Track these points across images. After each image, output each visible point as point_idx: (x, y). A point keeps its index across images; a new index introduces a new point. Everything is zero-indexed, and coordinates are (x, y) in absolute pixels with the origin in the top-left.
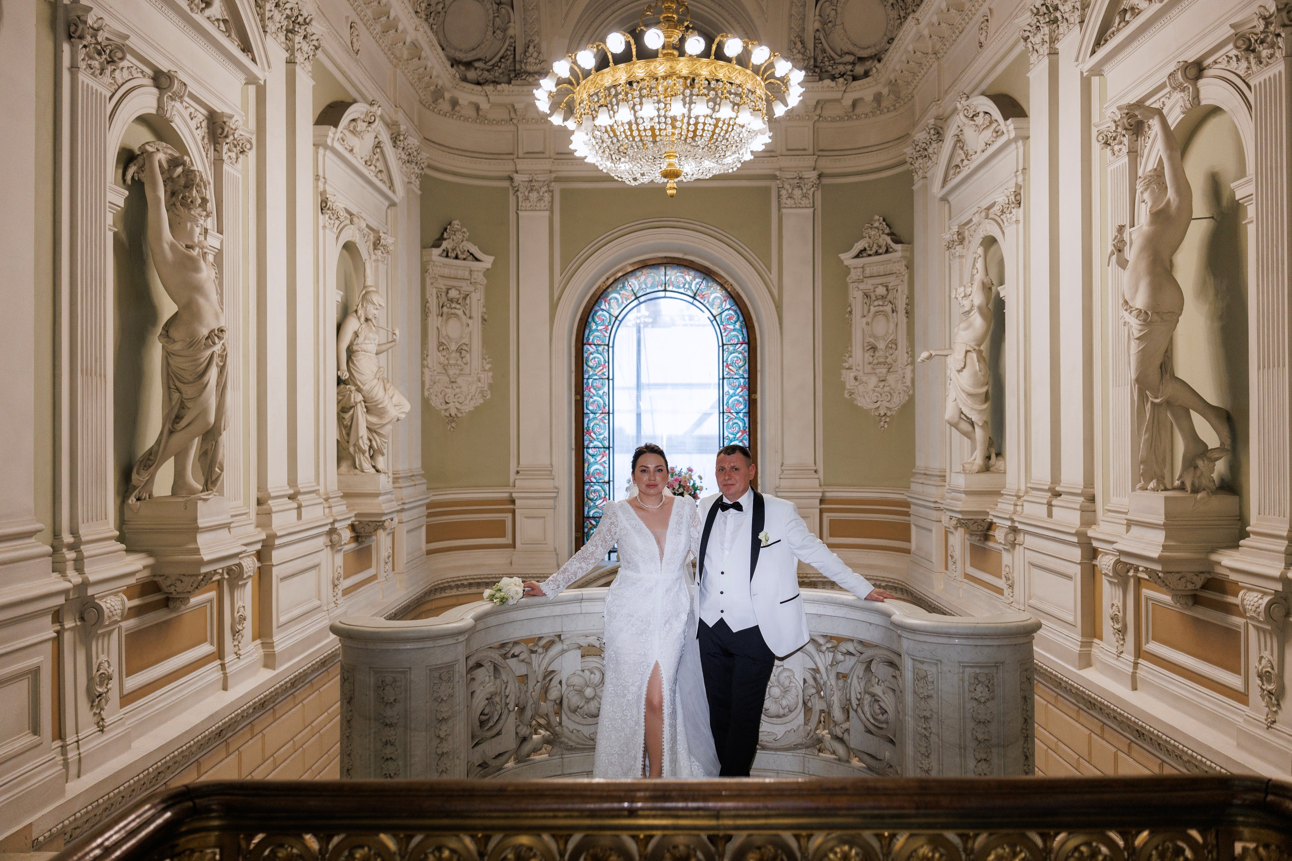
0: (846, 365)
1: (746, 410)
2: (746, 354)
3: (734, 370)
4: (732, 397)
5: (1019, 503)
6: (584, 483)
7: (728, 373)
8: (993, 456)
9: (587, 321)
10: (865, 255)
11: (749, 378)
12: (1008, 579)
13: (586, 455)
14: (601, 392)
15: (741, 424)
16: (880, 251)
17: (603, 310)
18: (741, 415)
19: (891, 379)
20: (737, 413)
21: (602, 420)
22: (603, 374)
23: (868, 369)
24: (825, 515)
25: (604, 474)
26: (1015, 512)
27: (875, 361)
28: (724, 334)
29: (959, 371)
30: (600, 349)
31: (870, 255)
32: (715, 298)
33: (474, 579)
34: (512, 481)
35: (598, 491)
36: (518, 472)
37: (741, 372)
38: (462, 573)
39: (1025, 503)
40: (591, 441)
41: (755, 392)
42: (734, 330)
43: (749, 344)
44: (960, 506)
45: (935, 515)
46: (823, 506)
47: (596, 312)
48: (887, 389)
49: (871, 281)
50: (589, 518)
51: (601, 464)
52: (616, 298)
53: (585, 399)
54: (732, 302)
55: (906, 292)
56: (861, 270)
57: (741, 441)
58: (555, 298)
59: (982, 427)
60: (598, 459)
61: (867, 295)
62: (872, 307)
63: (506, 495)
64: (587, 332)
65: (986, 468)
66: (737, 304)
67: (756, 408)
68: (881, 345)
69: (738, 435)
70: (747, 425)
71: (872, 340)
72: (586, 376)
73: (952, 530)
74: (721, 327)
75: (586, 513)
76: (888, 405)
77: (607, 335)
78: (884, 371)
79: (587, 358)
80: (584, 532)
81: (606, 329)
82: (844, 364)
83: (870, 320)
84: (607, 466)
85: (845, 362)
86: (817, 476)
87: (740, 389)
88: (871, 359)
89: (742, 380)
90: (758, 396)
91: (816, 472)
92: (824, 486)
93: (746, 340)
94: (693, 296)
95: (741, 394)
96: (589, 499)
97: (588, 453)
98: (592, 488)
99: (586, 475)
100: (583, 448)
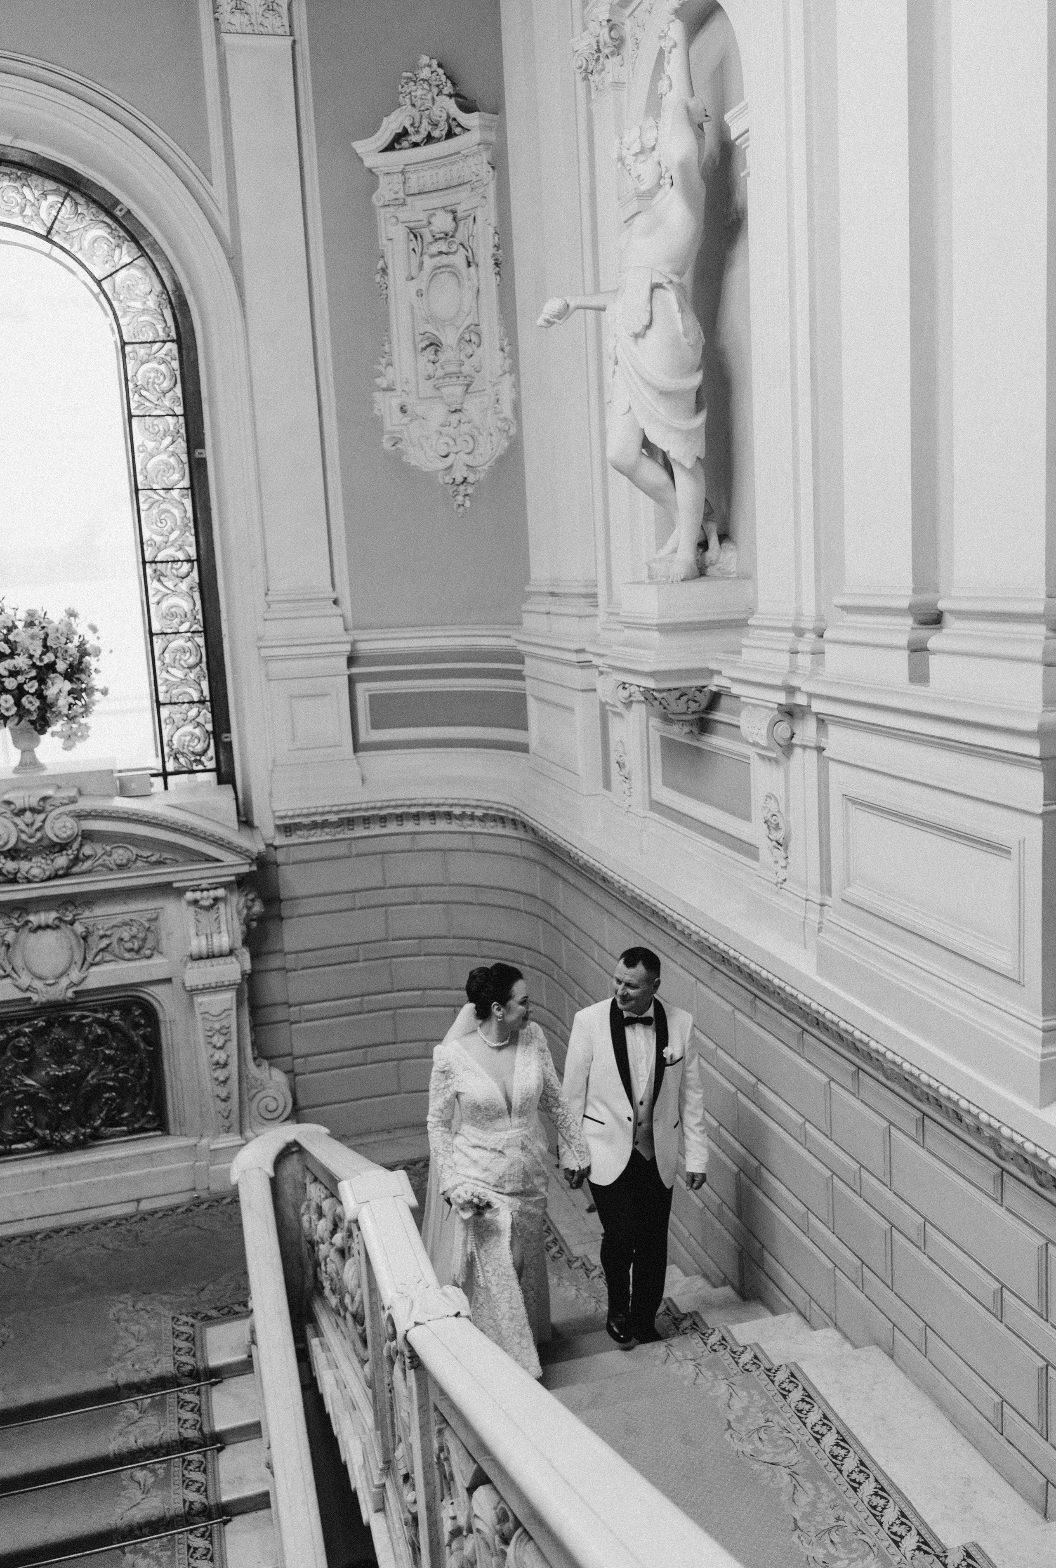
0: (382, 382)
1: (186, 483)
2: (175, 365)
3: (153, 398)
4: (150, 456)
5: (801, 647)
7: (140, 405)
8: (714, 541)
10: (405, 144)
11: (184, 415)
12: (771, 825)
15: (177, 513)
16: (436, 134)
18: (176, 493)
19: (472, 407)
20: (168, 490)
23: (426, 388)
24: (360, 687)
26: (793, 670)
27: (440, 373)
28: (123, 321)
29: (637, 336)
31: (416, 145)
32: (95, 241)
37: (167, 403)
39: (828, 648)
41: (202, 445)
42: (144, 311)
43: (178, 341)
44: (649, 661)
45: (579, 678)
46: (355, 670)
48: (464, 428)
49: (421, 204)
54: (136, 253)
55: (493, 220)
56: (399, 178)
57: (181, 548)
59: (691, 472)
61: (414, 233)
62: (426, 258)
65: (701, 571)
66: (146, 256)
67: (206, 477)
68: (449, 338)
69: (172, 537)
70: (190, 515)
71: (429, 328)
73: (621, 709)
74: (115, 304)
76: (469, 460)
78: (459, 390)
82: (378, 381)
83: (423, 286)
85: (380, 375)
86: (336, 610)
87: (169, 440)
88: (430, 366)
89: (171, 420)
90: (208, 453)
91: (335, 602)
92: (355, 628)
93: (173, 334)
94: (45, 234)
95: (171, 449)
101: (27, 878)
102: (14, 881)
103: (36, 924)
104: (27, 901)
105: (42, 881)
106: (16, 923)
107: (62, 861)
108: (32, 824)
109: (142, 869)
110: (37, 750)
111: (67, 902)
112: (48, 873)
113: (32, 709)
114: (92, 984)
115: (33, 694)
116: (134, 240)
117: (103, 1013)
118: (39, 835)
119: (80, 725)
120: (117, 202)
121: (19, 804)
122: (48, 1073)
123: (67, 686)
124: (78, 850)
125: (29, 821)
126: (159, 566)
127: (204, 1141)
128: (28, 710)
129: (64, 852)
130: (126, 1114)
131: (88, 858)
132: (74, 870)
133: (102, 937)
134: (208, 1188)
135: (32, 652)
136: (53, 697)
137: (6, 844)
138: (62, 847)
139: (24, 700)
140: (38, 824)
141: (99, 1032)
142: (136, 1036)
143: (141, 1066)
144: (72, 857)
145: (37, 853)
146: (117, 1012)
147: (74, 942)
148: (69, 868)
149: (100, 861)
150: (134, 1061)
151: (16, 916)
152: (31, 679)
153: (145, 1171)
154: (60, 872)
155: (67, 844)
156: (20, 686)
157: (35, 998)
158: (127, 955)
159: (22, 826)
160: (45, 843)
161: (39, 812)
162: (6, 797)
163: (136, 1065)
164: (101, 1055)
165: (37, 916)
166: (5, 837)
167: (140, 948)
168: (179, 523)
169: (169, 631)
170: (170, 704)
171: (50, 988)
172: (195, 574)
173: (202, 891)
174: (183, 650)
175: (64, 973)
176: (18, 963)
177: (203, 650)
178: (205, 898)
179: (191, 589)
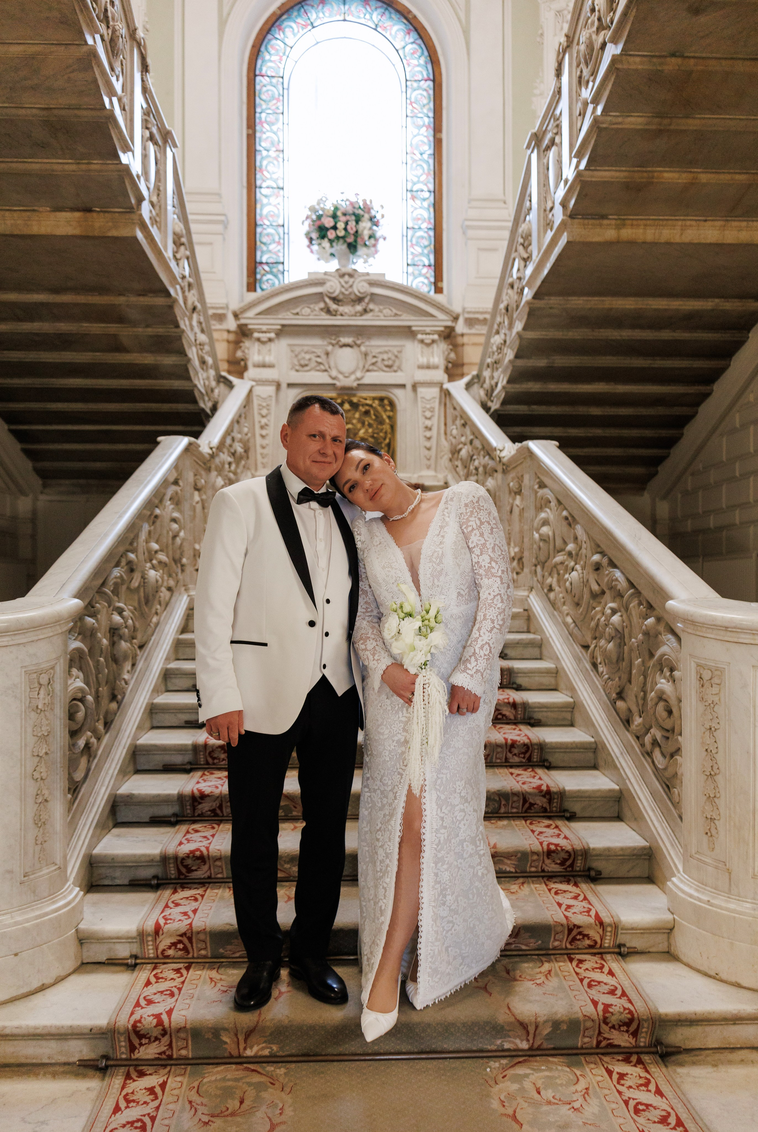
1: (431, 151)
2: (431, 92)
3: (418, 108)
4: (415, 136)
6: (256, 225)
7: (412, 111)
9: (259, 51)
11: (434, 118)
13: (258, 195)
14: (274, 128)
15: (425, 166)
17: (277, 39)
18: (425, 156)
20: (421, 154)
21: (276, 158)
22: (278, 108)
25: (278, 216)
28: (408, 69)
30: (274, 81)
32: (398, 30)
35: (272, 235)
37: (425, 111)
40: (264, 181)
41: (441, 132)
43: (434, 81)
47: (270, 40)
50: (261, 263)
51: (275, 206)
52: (291, 27)
53: (258, 135)
54: (417, 37)
57: (426, 185)
58: (225, 14)
60: (273, 200)
64: (259, 62)
66: (421, 37)
67: (441, 147)
69: (422, 180)
70: (432, 167)
72: (258, 110)
74: (404, 61)
75: (258, 259)
77: (282, 66)
79: (260, 90)
80: (255, 280)
81: (281, 59)
82: (535, 91)
84: (281, 207)
87: (424, 129)
89: (426, 120)
90: (444, 136)
93: (431, 77)
94: (374, 27)
95: (425, 134)
96: (262, 242)
97: (261, 193)
98: (265, 232)
99: (258, 217)
100: (256, 187)
101: (341, 314)
102: (335, 314)
103: (343, 343)
105: (348, 316)
106: (333, 341)
108: (348, 283)
111: (358, 331)
112: (352, 313)
114: (367, 381)
116: (416, 30)
117: (370, 401)
118: (350, 290)
120: (410, 12)
124: (367, 304)
125: (346, 281)
126: (415, 194)
133: (374, 357)
136: (362, 229)
137: (334, 293)
138: (360, 300)
140: (351, 283)
141: (367, 409)
142: (384, 416)
143: (386, 433)
144: (364, 306)
145: (348, 301)
146: (376, 402)
147: (360, 356)
148: (362, 314)
151: (334, 338)
154: (358, 314)
155: (362, 299)
157: (338, 383)
158: (385, 369)
159: (343, 284)
160: (353, 297)
161: (352, 277)
164: (366, 422)
165: (344, 338)
166: (334, 289)
167: (392, 366)
168: (426, 171)
169: (416, 227)
170: (414, 265)
171: (347, 380)
172: (432, 199)
173: (427, 334)
174: (422, 238)
175: (353, 372)
176: (332, 364)
177: (433, 239)
178: (428, 339)
179: (429, 206)
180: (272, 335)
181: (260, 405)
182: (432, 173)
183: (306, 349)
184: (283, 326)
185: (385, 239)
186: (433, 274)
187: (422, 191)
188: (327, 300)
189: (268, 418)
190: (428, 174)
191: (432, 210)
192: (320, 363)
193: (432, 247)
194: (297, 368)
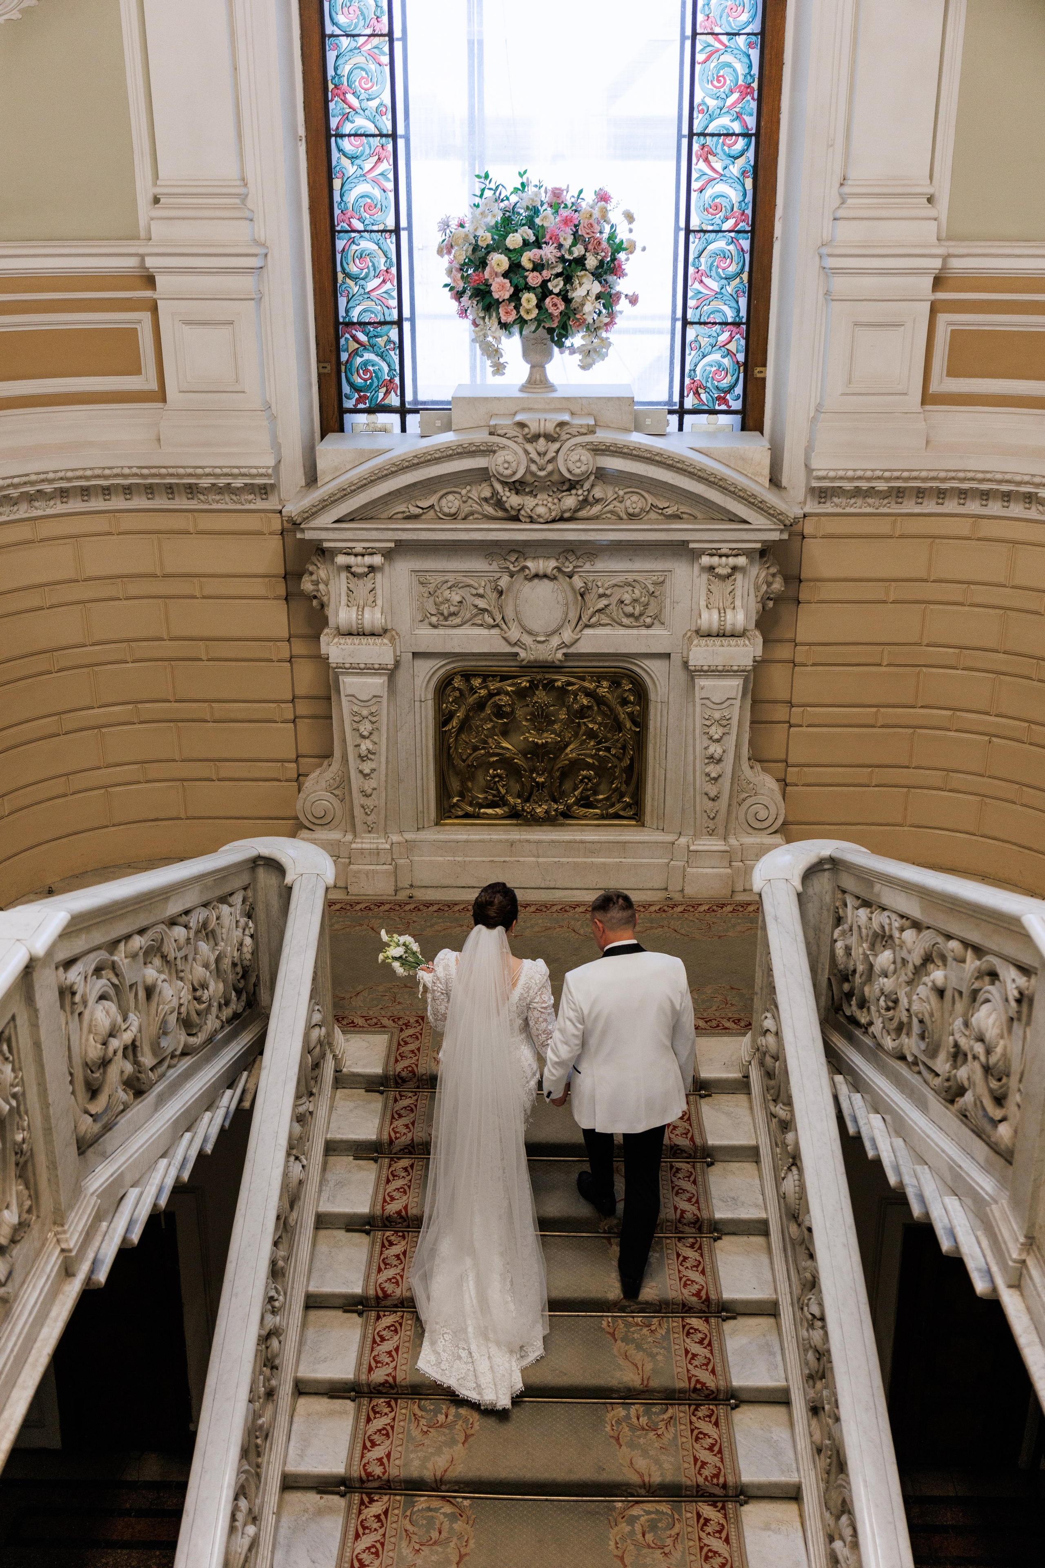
1: (756, 27)
6: (333, 232)
13: (335, 154)
15: (739, 67)
18: (741, 40)
20: (732, 35)
21: (374, 56)
24: (943, 318)
25: (384, 208)
33: (69, 479)
34: (142, 223)
35: (371, 254)
36: (156, 200)
38: (33, 467)
40: (346, 117)
46: (941, 296)
50: (350, 324)
51: (375, 181)
57: (739, 117)
60: (368, 166)
63: (133, 262)
67: (783, 18)
69: (730, 101)
70: (755, 71)
75: (342, 313)
80: (338, 366)
84: (390, 186)
86: (932, 212)
91: (929, 200)
92: (949, 238)
96: (348, 275)
97: (340, 150)
98: (354, 247)
99: (337, 212)
100: (328, 136)
101: (531, 517)
102: (516, 519)
103: (533, 571)
104: (527, 543)
105: (547, 522)
106: (511, 567)
107: (570, 501)
108: (545, 454)
109: (656, 521)
110: (548, 367)
111: (567, 551)
112: (554, 514)
113: (556, 313)
114: (584, 647)
115: (557, 295)
117: (591, 682)
118: (550, 467)
119: (602, 340)
121: (534, 428)
122: (526, 739)
123: (597, 288)
124: (589, 491)
125: (542, 449)
126: (709, 140)
127: (683, 840)
128: (551, 315)
129: (574, 492)
130: (601, 797)
131: (597, 501)
132: (582, 514)
133: (601, 596)
134: (682, 891)
135: (562, 240)
136: (579, 300)
137: (514, 473)
138: (571, 485)
139: (548, 300)
140: (551, 454)
141: (585, 702)
142: (622, 713)
144: (581, 498)
145: (544, 489)
146: (605, 684)
147: (570, 597)
148: (576, 511)
149: (611, 507)
150: (618, 740)
151: (513, 559)
152: (558, 275)
153: (618, 860)
154: (567, 515)
155: (578, 482)
156: (545, 283)
157: (523, 654)
158: (625, 621)
159: (534, 455)
160: (555, 477)
161: (554, 440)
162: (519, 418)
163: (619, 745)
164: (583, 728)
165: (535, 563)
166: (514, 465)
167: (641, 615)
168: (740, 82)
169: (710, 228)
170: (700, 323)
171: (540, 646)
172: (751, 153)
173: (721, 556)
174: (723, 255)
175: (556, 631)
176: (510, 613)
177: (747, 256)
178: (723, 565)
179: (744, 173)
180: (377, 560)
181: (355, 714)
182: (755, 85)
183: (451, 577)
184: (399, 543)
185: (633, 300)
186: (743, 342)
187: (727, 135)
188: (498, 487)
189: (374, 737)
190: (746, 90)
191: (749, 183)
192: (485, 610)
193: (745, 276)
194: (434, 619)
